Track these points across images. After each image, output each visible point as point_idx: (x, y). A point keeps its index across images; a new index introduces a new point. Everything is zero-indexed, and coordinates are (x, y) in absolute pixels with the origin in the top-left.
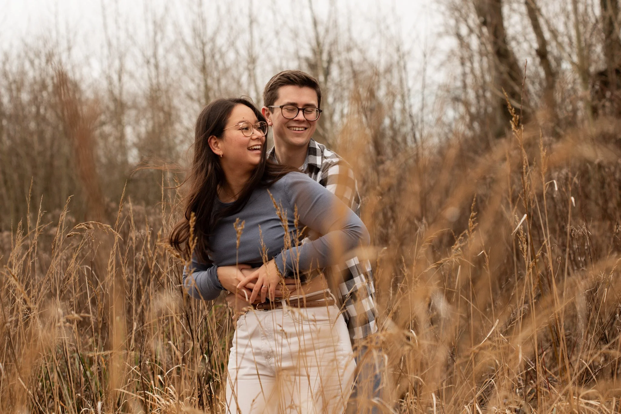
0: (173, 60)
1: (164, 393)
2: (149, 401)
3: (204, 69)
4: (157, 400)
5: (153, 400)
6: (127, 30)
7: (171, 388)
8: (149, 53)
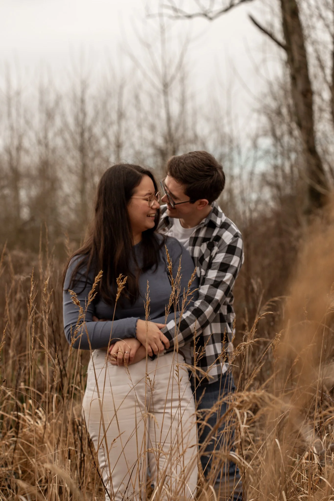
0: (59, 142)
1: (35, 416)
2: (21, 421)
3: (82, 149)
4: (27, 421)
5: (24, 420)
6: (25, 117)
7: (40, 411)
8: (41, 135)
